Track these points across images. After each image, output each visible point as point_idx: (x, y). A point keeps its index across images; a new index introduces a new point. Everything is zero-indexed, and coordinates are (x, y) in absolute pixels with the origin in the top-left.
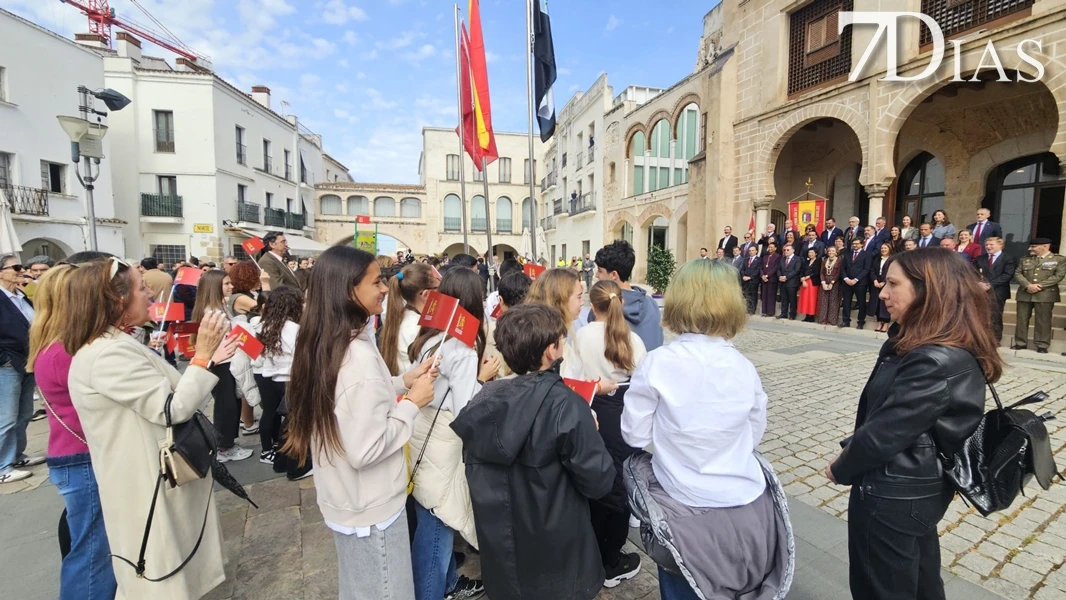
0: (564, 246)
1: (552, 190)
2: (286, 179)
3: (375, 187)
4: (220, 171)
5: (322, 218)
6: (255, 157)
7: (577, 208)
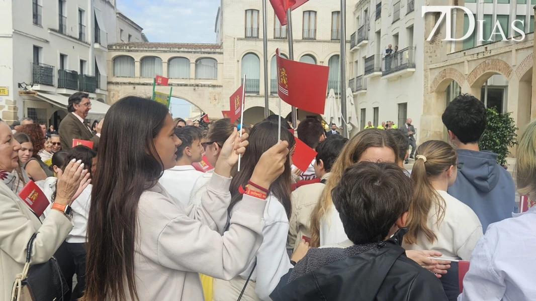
0: (376, 109)
1: (362, 46)
2: (80, 39)
3: (169, 47)
4: (16, 32)
5: (114, 80)
6: (50, 17)
7: (393, 66)
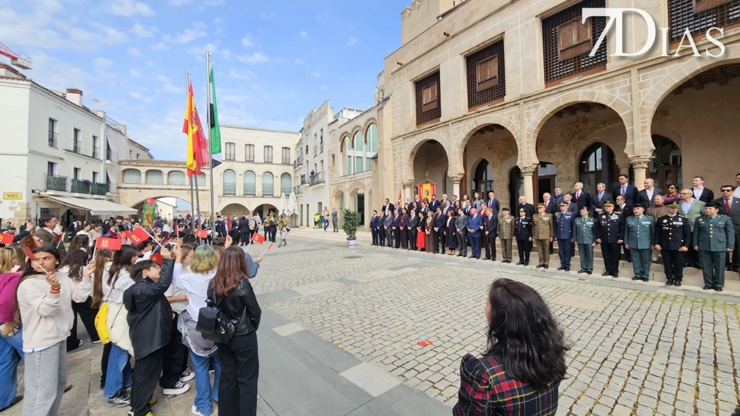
0: (308, 205)
1: (300, 168)
2: (93, 157)
3: (169, 163)
4: (32, 152)
5: (123, 185)
7: (315, 181)
